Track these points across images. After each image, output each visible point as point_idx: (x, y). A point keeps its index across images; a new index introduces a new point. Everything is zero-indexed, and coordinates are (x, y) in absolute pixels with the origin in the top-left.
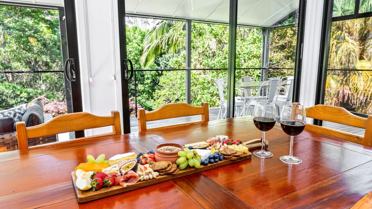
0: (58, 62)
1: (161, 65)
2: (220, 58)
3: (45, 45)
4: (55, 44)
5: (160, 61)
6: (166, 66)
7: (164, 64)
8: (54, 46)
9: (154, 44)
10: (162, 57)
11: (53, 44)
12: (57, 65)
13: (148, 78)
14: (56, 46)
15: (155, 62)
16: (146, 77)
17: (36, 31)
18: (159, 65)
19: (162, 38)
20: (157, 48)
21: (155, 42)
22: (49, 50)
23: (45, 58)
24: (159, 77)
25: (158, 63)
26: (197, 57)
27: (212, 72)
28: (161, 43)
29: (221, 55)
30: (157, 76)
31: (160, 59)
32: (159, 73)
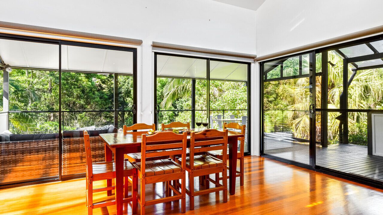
0: (92, 105)
1: (177, 107)
2: (219, 102)
3: (83, 91)
4: (91, 90)
5: (177, 104)
6: (181, 108)
7: (180, 106)
8: (90, 91)
9: (172, 91)
10: (179, 100)
11: (90, 90)
12: (91, 107)
13: (166, 119)
14: (91, 91)
15: (173, 105)
16: (164, 117)
17: (77, 80)
18: (176, 107)
19: (178, 87)
20: (174, 95)
21: (173, 90)
22: (86, 95)
23: (82, 102)
24: (175, 117)
25: (175, 106)
26: (202, 102)
27: (214, 113)
28: (177, 91)
29: (220, 100)
30: (173, 116)
31: (177, 102)
32: (175, 114)
